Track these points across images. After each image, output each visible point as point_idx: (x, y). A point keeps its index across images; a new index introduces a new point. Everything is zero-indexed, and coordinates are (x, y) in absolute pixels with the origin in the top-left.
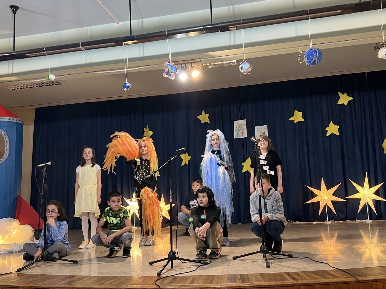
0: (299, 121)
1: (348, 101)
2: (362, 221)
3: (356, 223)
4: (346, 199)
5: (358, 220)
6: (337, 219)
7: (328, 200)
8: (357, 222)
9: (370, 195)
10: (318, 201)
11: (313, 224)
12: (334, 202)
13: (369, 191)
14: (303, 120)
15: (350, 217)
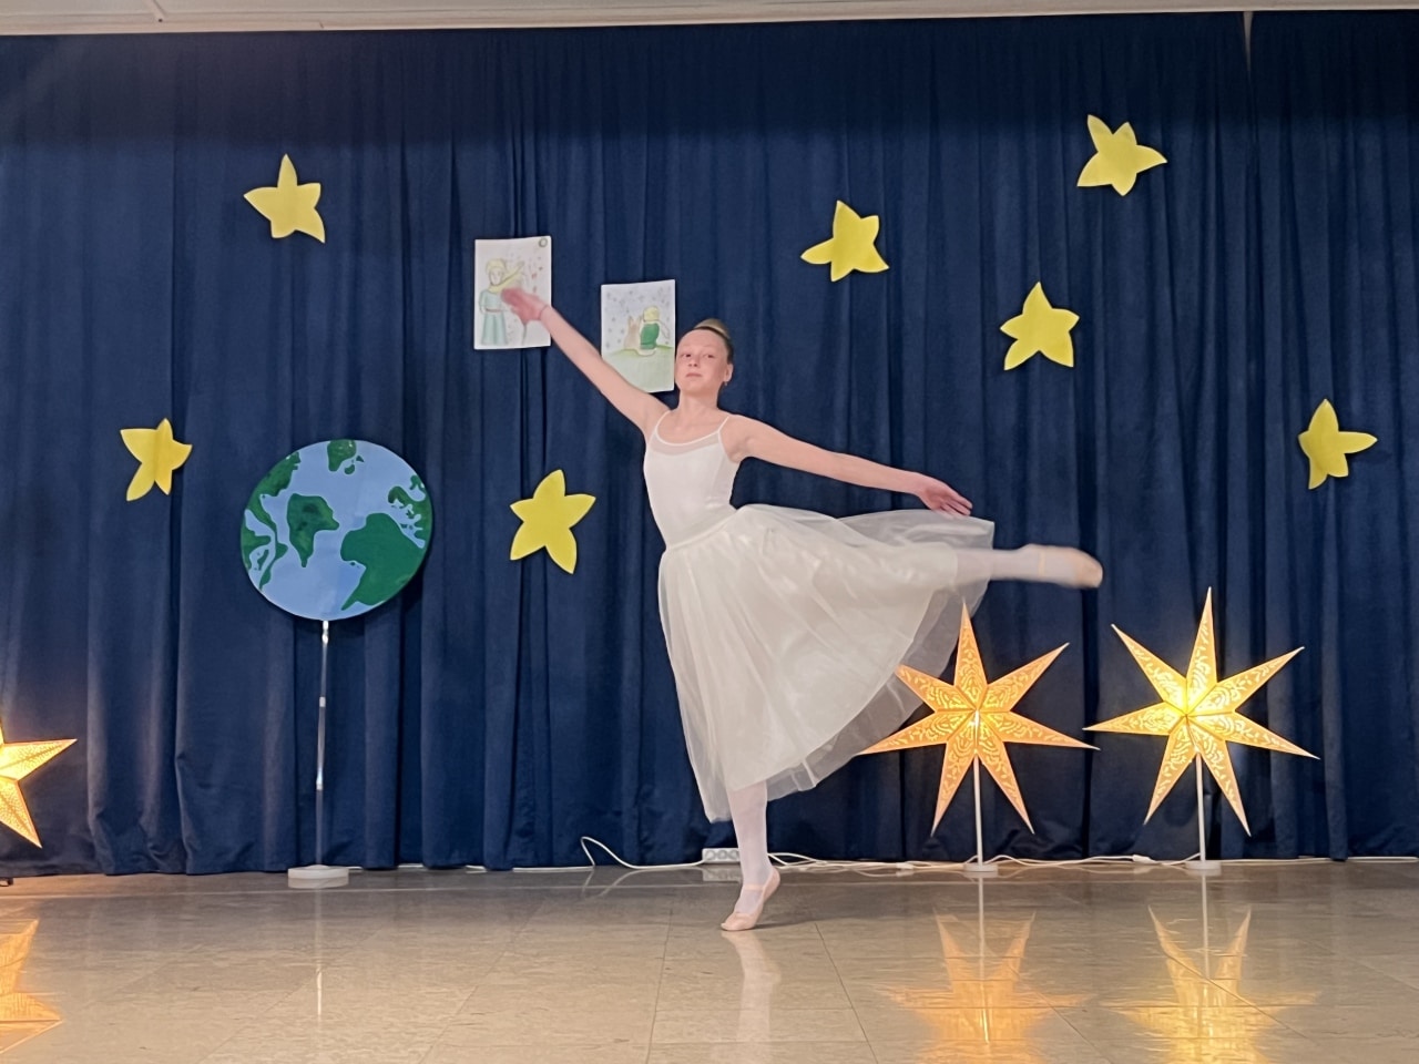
0: (855, 272)
1: (1139, 175)
2: (1167, 864)
3: (1132, 877)
4: (1090, 737)
5: (1146, 859)
6: (1033, 846)
7: (990, 739)
8: (1136, 872)
9: (1222, 717)
10: (933, 741)
11: (899, 874)
12: (1020, 755)
13: (1214, 694)
14: (880, 266)
15: (1102, 840)
